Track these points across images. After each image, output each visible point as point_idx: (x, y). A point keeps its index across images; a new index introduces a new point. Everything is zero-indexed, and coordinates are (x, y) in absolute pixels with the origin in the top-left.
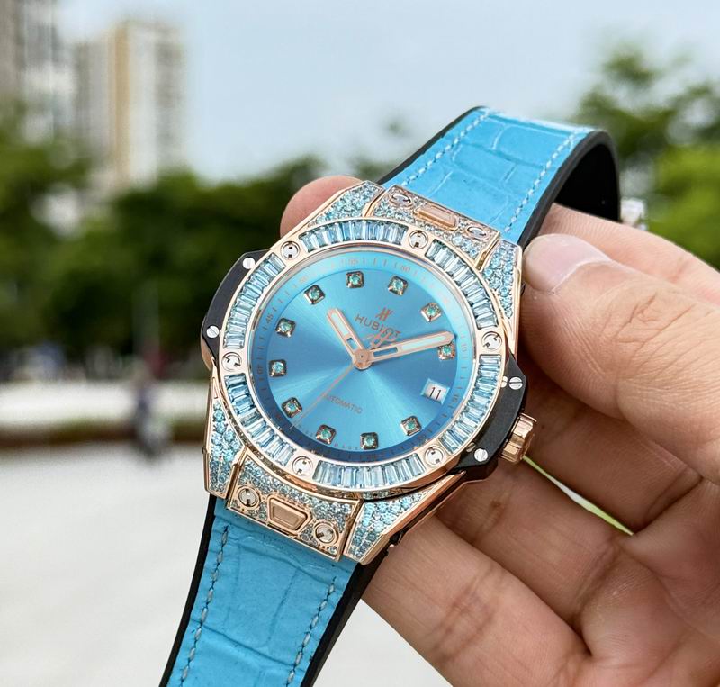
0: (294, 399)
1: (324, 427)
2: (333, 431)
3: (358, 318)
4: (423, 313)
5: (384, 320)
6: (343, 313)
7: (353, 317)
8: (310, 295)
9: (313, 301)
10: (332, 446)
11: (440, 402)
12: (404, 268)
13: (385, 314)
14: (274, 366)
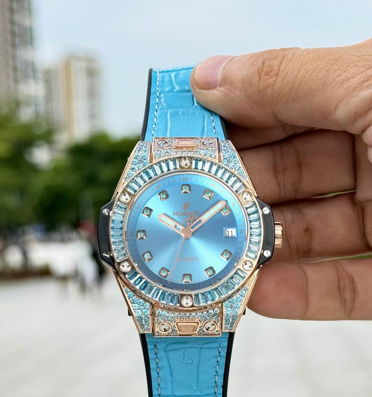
0: (163, 268)
1: (184, 275)
2: (190, 275)
3: (174, 214)
4: (204, 196)
5: (188, 209)
6: (166, 215)
7: (171, 215)
8: (145, 213)
9: (149, 216)
10: (193, 282)
11: (235, 237)
12: (184, 179)
13: (186, 206)
14: (145, 256)
